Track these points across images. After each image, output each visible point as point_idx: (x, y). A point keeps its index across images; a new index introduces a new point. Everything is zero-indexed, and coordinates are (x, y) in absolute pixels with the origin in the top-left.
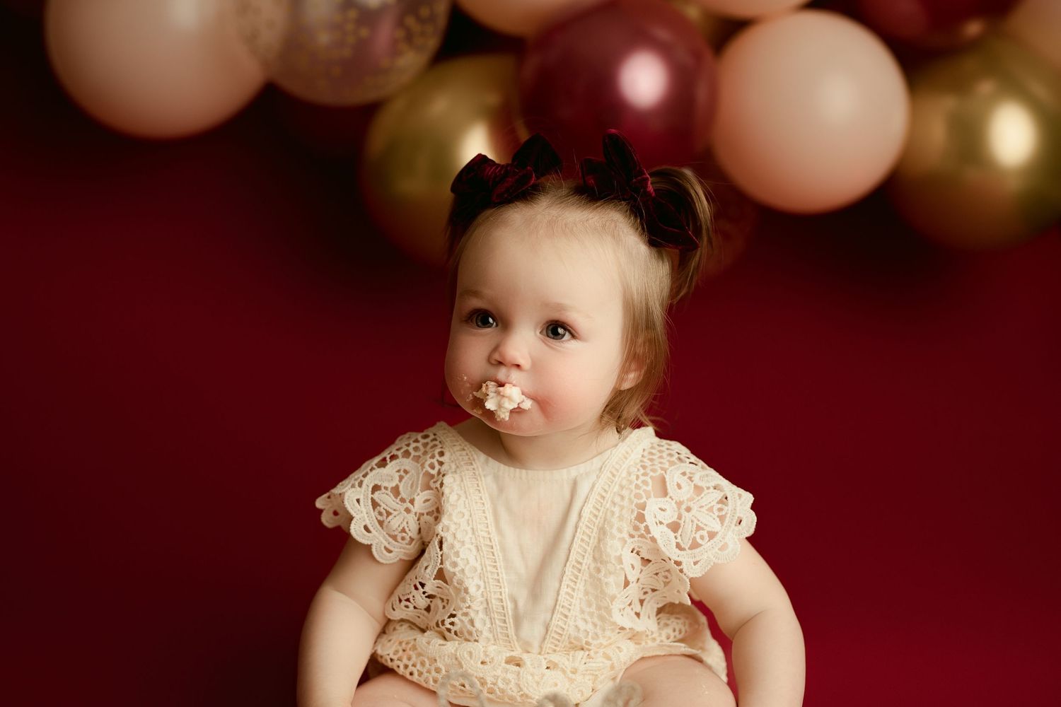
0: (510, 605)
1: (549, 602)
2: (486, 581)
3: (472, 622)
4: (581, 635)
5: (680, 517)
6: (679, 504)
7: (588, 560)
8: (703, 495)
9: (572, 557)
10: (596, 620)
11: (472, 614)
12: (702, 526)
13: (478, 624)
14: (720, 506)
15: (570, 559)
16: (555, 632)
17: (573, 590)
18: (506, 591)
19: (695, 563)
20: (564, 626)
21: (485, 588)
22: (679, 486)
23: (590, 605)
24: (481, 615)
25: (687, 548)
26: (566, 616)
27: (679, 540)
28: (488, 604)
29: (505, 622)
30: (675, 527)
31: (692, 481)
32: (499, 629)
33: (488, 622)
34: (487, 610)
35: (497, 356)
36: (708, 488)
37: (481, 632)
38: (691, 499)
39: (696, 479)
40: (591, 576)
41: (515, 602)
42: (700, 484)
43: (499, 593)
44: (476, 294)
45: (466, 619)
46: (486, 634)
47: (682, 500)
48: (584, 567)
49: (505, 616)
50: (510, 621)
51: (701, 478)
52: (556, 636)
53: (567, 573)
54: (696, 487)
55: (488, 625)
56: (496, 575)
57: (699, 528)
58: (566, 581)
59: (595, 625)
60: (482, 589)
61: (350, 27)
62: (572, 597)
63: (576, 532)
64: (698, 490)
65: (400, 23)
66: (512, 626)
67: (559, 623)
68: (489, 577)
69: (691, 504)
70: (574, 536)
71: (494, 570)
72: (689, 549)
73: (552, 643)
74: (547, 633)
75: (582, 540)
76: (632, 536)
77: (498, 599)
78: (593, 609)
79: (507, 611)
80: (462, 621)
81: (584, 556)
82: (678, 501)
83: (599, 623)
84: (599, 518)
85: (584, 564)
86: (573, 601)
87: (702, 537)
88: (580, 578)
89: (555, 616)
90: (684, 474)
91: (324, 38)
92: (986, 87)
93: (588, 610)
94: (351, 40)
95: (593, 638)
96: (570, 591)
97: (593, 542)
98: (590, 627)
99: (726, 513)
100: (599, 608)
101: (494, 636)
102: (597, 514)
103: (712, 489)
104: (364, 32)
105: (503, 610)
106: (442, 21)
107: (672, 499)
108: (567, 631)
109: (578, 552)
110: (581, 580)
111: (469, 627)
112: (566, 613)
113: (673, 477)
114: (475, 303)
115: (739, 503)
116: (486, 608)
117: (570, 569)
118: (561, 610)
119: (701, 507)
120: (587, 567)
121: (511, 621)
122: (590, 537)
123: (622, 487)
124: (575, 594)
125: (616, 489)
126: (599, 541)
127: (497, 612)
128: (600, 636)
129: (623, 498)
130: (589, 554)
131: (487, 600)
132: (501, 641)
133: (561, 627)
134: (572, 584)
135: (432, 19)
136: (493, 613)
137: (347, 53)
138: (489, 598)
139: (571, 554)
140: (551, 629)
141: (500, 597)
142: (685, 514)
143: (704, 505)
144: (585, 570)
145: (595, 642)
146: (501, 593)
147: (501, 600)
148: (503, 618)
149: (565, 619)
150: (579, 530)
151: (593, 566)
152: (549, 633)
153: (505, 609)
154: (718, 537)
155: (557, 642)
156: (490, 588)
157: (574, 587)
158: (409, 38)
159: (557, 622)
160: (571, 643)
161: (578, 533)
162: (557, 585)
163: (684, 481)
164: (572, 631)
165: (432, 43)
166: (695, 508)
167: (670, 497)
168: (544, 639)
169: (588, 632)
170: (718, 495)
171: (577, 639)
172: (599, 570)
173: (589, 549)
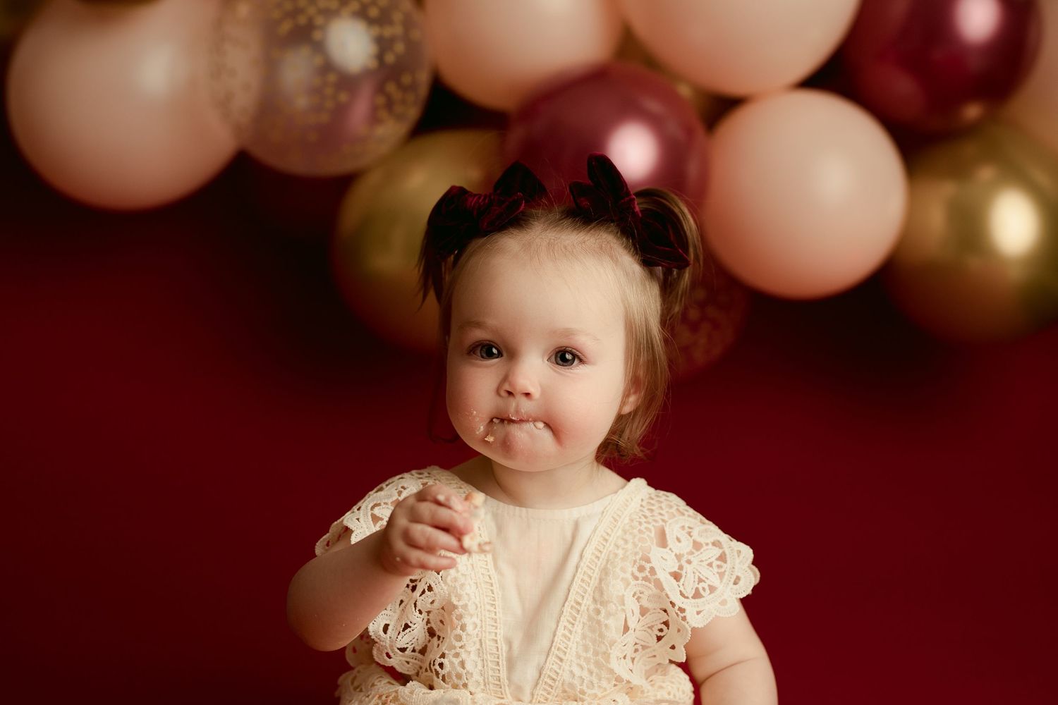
0: (504, 648)
1: (544, 642)
2: (483, 619)
3: (462, 664)
4: (576, 682)
5: (681, 568)
6: (679, 557)
7: (587, 602)
8: (702, 550)
9: (572, 597)
10: (592, 667)
11: (464, 656)
12: (704, 579)
13: (469, 666)
14: (719, 563)
15: (569, 599)
16: (549, 676)
17: (570, 632)
18: (501, 632)
19: (698, 613)
20: (558, 671)
21: (482, 627)
22: (679, 540)
23: (586, 649)
24: (473, 656)
25: (690, 597)
26: (561, 660)
27: (682, 588)
28: (481, 645)
29: (498, 664)
30: (677, 576)
31: (691, 536)
32: (491, 673)
33: (480, 664)
34: (480, 652)
35: (507, 387)
36: (707, 544)
37: (472, 674)
38: (691, 553)
39: (695, 533)
40: (590, 618)
41: (510, 644)
42: (699, 539)
43: (494, 634)
44: (479, 325)
45: (456, 661)
46: (476, 677)
47: (682, 552)
48: (583, 608)
49: (498, 658)
50: (503, 663)
51: (700, 534)
52: (550, 682)
53: (564, 614)
54: (695, 542)
55: (480, 667)
56: (494, 614)
57: (700, 580)
58: (563, 622)
59: (591, 673)
60: (478, 629)
61: (329, 91)
62: (569, 639)
63: (577, 571)
64: (697, 546)
65: (380, 89)
66: (505, 669)
67: (554, 667)
68: (487, 615)
69: (691, 558)
70: (574, 576)
71: (492, 609)
72: (692, 597)
73: (545, 690)
74: (540, 677)
75: (583, 580)
76: (636, 578)
77: (493, 640)
78: (590, 654)
79: (502, 653)
80: (452, 663)
81: (583, 597)
82: (678, 554)
83: (595, 670)
84: (601, 560)
85: (583, 605)
86: (570, 644)
87: (704, 589)
88: (578, 619)
89: (549, 658)
90: (683, 528)
91: (302, 102)
92: (986, 173)
93: (584, 654)
94: (329, 104)
95: (588, 687)
96: (567, 633)
97: (594, 583)
98: (585, 674)
99: (725, 571)
100: (596, 653)
101: (484, 680)
102: (599, 555)
103: (710, 546)
104: (343, 97)
105: (498, 651)
106: (423, 90)
107: (672, 551)
108: (562, 676)
109: (577, 593)
110: (580, 621)
111: (459, 669)
112: (561, 655)
113: (673, 531)
114: (478, 335)
115: (737, 561)
116: (479, 650)
117: (569, 610)
118: (556, 652)
119: (702, 561)
120: (586, 608)
121: (505, 663)
122: (591, 578)
123: (625, 532)
124: (572, 637)
125: (620, 533)
126: (601, 580)
127: (490, 654)
128: (596, 685)
129: (626, 541)
130: (589, 595)
131: (480, 640)
132: (491, 686)
133: (555, 672)
134: (570, 626)
135: (413, 87)
136: (486, 655)
137: (325, 118)
138: (483, 639)
139: (570, 593)
140: (544, 672)
141: (495, 638)
142: (686, 566)
143: (703, 559)
144: (584, 611)
145: (589, 692)
146: (496, 633)
147: (496, 641)
148: (497, 660)
149: (560, 663)
150: (580, 570)
151: (592, 607)
152: (542, 677)
153: (500, 650)
154: (717, 592)
155: (549, 689)
156: (485, 627)
157: (571, 629)
158: (389, 105)
159: (551, 666)
160: (564, 691)
161: (578, 573)
162: (554, 626)
163: (683, 535)
164: (566, 677)
165: (413, 113)
166: (695, 561)
167: (670, 549)
168: (537, 684)
169: (584, 679)
170: (716, 552)
171: (572, 686)
172: (598, 612)
173: (589, 589)
